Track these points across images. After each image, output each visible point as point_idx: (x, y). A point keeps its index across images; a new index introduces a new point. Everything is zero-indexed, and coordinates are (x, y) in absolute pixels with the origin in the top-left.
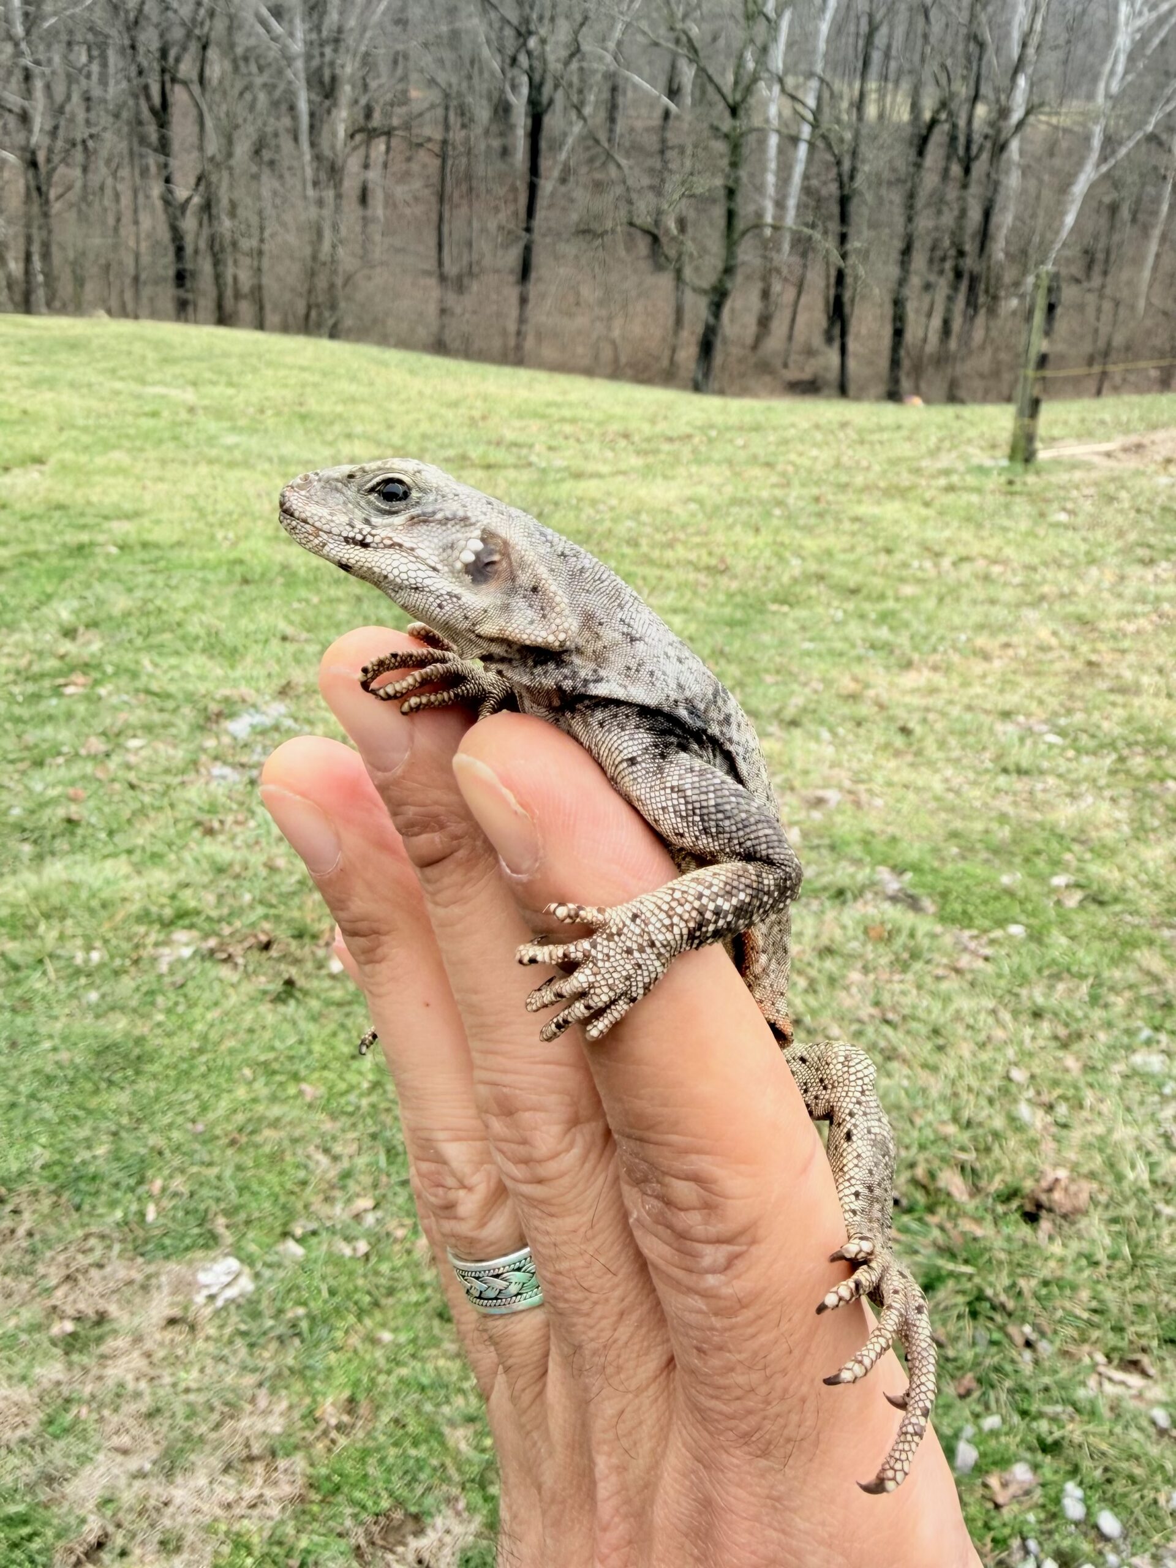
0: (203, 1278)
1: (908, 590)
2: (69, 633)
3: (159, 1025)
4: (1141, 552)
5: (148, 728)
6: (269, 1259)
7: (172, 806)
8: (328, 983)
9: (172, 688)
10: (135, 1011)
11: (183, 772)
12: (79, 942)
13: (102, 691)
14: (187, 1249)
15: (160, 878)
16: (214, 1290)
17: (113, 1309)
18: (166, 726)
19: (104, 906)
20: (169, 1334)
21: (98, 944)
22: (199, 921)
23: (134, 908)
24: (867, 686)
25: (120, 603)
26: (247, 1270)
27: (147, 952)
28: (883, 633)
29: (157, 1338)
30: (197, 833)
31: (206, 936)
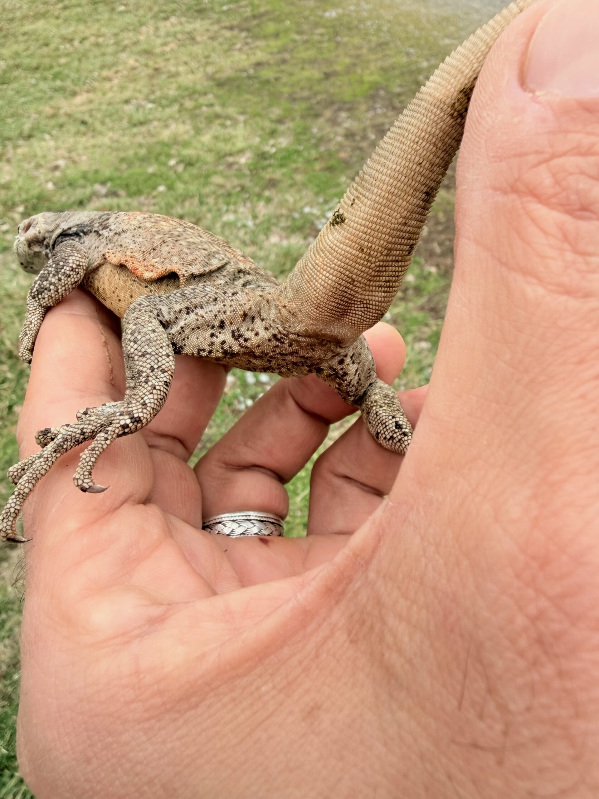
1: (63, 61)
4: (162, 15)
24: (59, 109)
28: (58, 83)
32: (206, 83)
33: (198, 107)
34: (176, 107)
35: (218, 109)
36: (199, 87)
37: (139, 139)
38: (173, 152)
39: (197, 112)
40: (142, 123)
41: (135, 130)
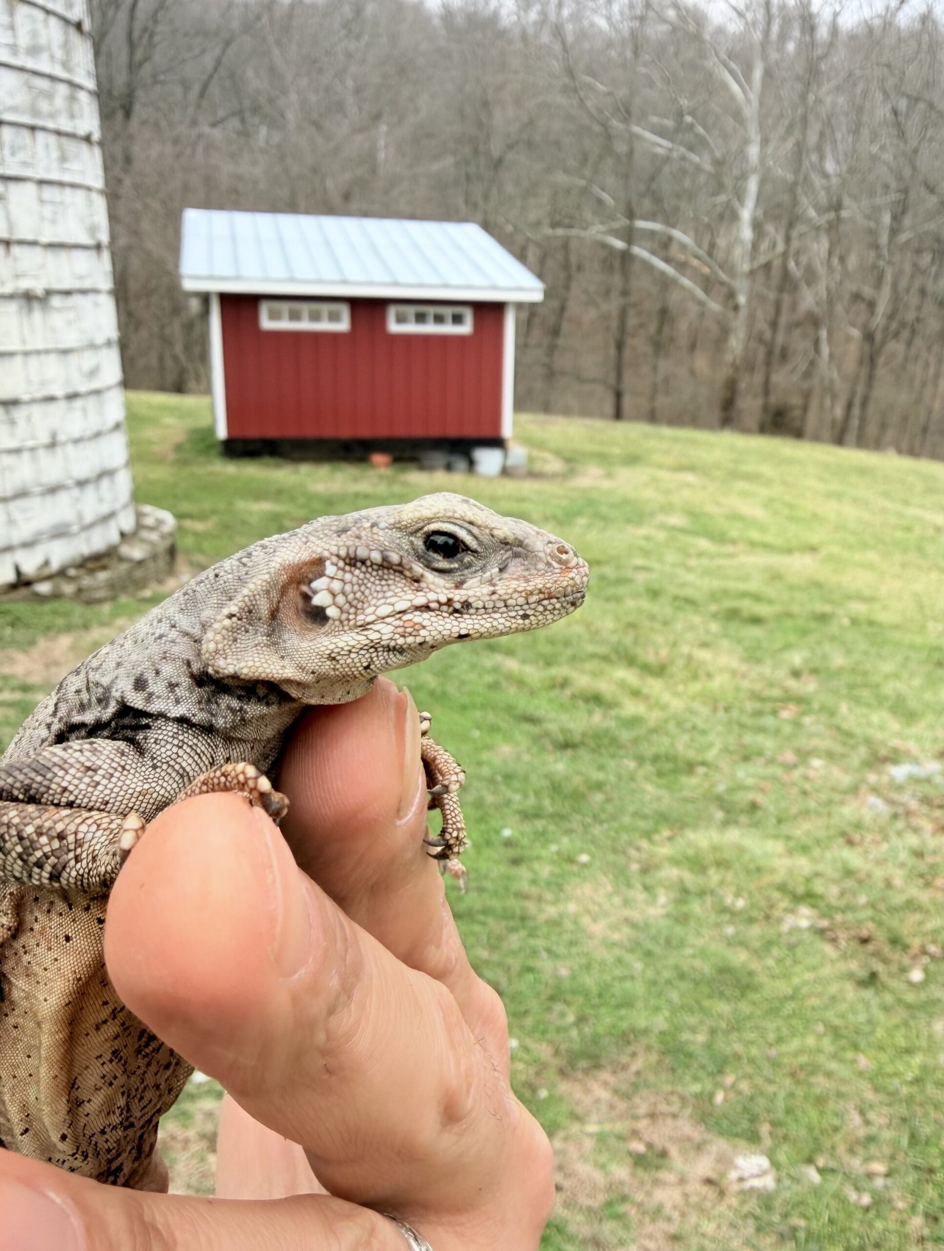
0: (740, 1161)
2: (796, 674)
3: (769, 968)
5: (830, 755)
6: (792, 1172)
7: (829, 815)
8: (903, 986)
9: (858, 731)
10: (756, 951)
11: (846, 792)
12: (734, 889)
13: (807, 720)
14: (737, 1135)
15: (803, 864)
16: (746, 1174)
17: (674, 1151)
18: (844, 756)
19: (759, 870)
20: (705, 1190)
21: (745, 894)
22: (822, 904)
23: (778, 878)
25: (838, 660)
26: (774, 1172)
27: (776, 913)
29: (696, 1188)
30: (841, 841)
31: (823, 916)
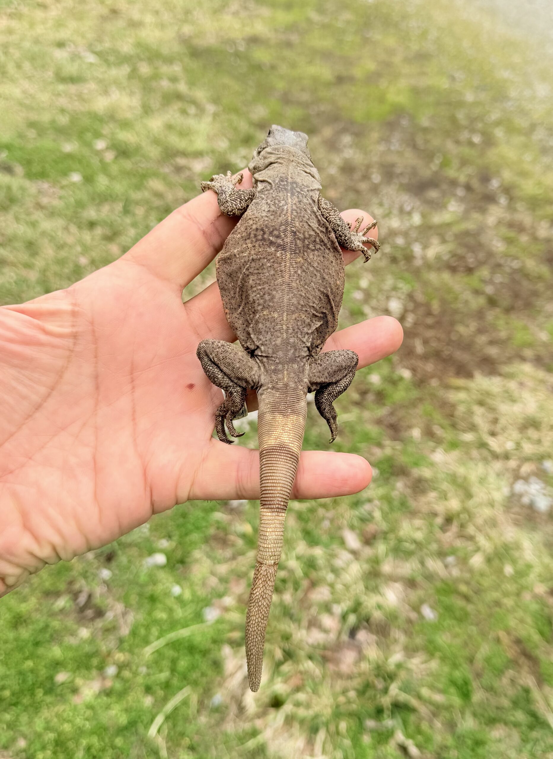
32: (177, 48)
33: (156, 77)
34: (126, 69)
35: (182, 87)
36: (165, 51)
37: (63, 102)
38: (106, 130)
39: (154, 84)
40: (72, 80)
41: (61, 87)
